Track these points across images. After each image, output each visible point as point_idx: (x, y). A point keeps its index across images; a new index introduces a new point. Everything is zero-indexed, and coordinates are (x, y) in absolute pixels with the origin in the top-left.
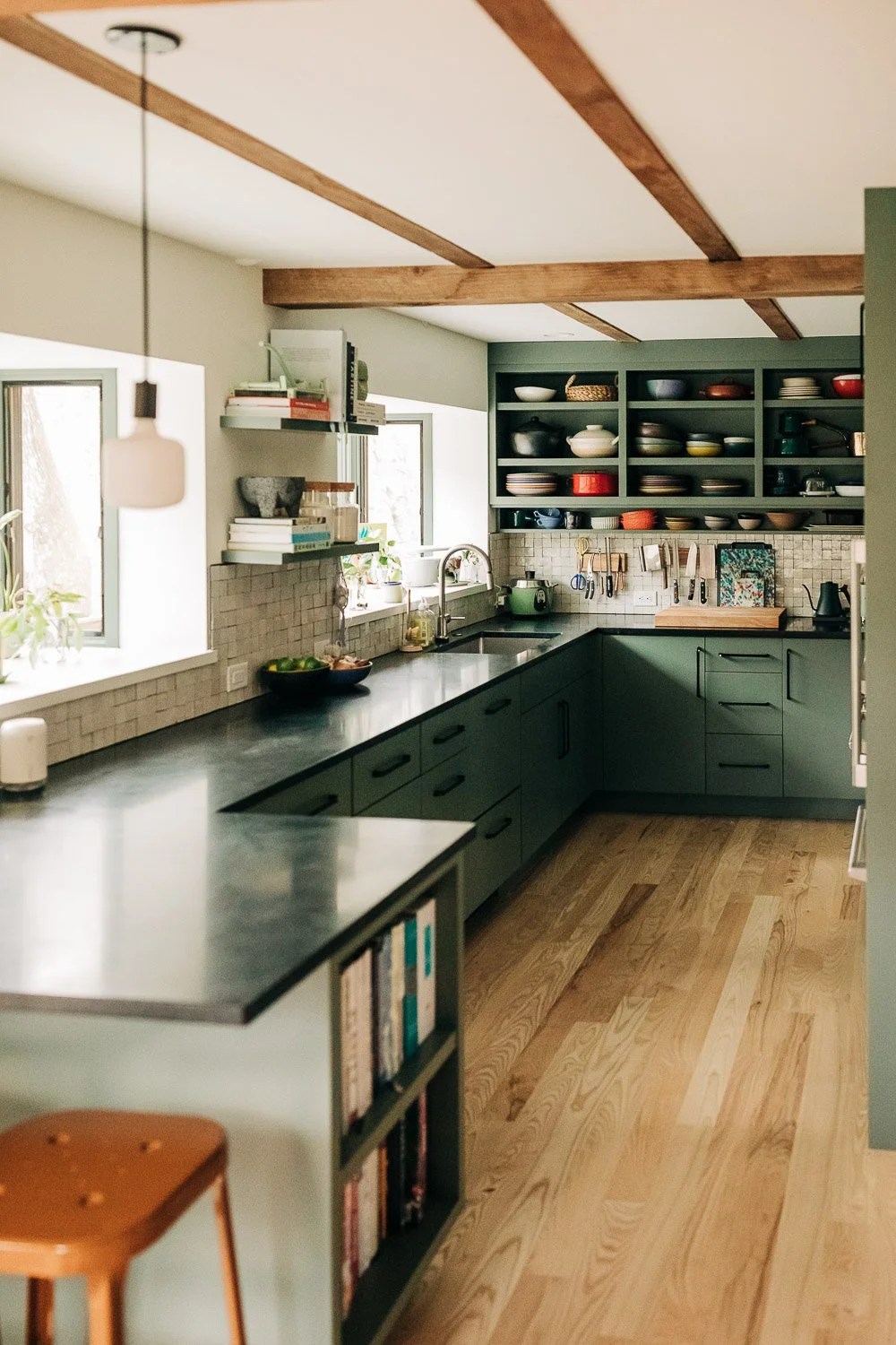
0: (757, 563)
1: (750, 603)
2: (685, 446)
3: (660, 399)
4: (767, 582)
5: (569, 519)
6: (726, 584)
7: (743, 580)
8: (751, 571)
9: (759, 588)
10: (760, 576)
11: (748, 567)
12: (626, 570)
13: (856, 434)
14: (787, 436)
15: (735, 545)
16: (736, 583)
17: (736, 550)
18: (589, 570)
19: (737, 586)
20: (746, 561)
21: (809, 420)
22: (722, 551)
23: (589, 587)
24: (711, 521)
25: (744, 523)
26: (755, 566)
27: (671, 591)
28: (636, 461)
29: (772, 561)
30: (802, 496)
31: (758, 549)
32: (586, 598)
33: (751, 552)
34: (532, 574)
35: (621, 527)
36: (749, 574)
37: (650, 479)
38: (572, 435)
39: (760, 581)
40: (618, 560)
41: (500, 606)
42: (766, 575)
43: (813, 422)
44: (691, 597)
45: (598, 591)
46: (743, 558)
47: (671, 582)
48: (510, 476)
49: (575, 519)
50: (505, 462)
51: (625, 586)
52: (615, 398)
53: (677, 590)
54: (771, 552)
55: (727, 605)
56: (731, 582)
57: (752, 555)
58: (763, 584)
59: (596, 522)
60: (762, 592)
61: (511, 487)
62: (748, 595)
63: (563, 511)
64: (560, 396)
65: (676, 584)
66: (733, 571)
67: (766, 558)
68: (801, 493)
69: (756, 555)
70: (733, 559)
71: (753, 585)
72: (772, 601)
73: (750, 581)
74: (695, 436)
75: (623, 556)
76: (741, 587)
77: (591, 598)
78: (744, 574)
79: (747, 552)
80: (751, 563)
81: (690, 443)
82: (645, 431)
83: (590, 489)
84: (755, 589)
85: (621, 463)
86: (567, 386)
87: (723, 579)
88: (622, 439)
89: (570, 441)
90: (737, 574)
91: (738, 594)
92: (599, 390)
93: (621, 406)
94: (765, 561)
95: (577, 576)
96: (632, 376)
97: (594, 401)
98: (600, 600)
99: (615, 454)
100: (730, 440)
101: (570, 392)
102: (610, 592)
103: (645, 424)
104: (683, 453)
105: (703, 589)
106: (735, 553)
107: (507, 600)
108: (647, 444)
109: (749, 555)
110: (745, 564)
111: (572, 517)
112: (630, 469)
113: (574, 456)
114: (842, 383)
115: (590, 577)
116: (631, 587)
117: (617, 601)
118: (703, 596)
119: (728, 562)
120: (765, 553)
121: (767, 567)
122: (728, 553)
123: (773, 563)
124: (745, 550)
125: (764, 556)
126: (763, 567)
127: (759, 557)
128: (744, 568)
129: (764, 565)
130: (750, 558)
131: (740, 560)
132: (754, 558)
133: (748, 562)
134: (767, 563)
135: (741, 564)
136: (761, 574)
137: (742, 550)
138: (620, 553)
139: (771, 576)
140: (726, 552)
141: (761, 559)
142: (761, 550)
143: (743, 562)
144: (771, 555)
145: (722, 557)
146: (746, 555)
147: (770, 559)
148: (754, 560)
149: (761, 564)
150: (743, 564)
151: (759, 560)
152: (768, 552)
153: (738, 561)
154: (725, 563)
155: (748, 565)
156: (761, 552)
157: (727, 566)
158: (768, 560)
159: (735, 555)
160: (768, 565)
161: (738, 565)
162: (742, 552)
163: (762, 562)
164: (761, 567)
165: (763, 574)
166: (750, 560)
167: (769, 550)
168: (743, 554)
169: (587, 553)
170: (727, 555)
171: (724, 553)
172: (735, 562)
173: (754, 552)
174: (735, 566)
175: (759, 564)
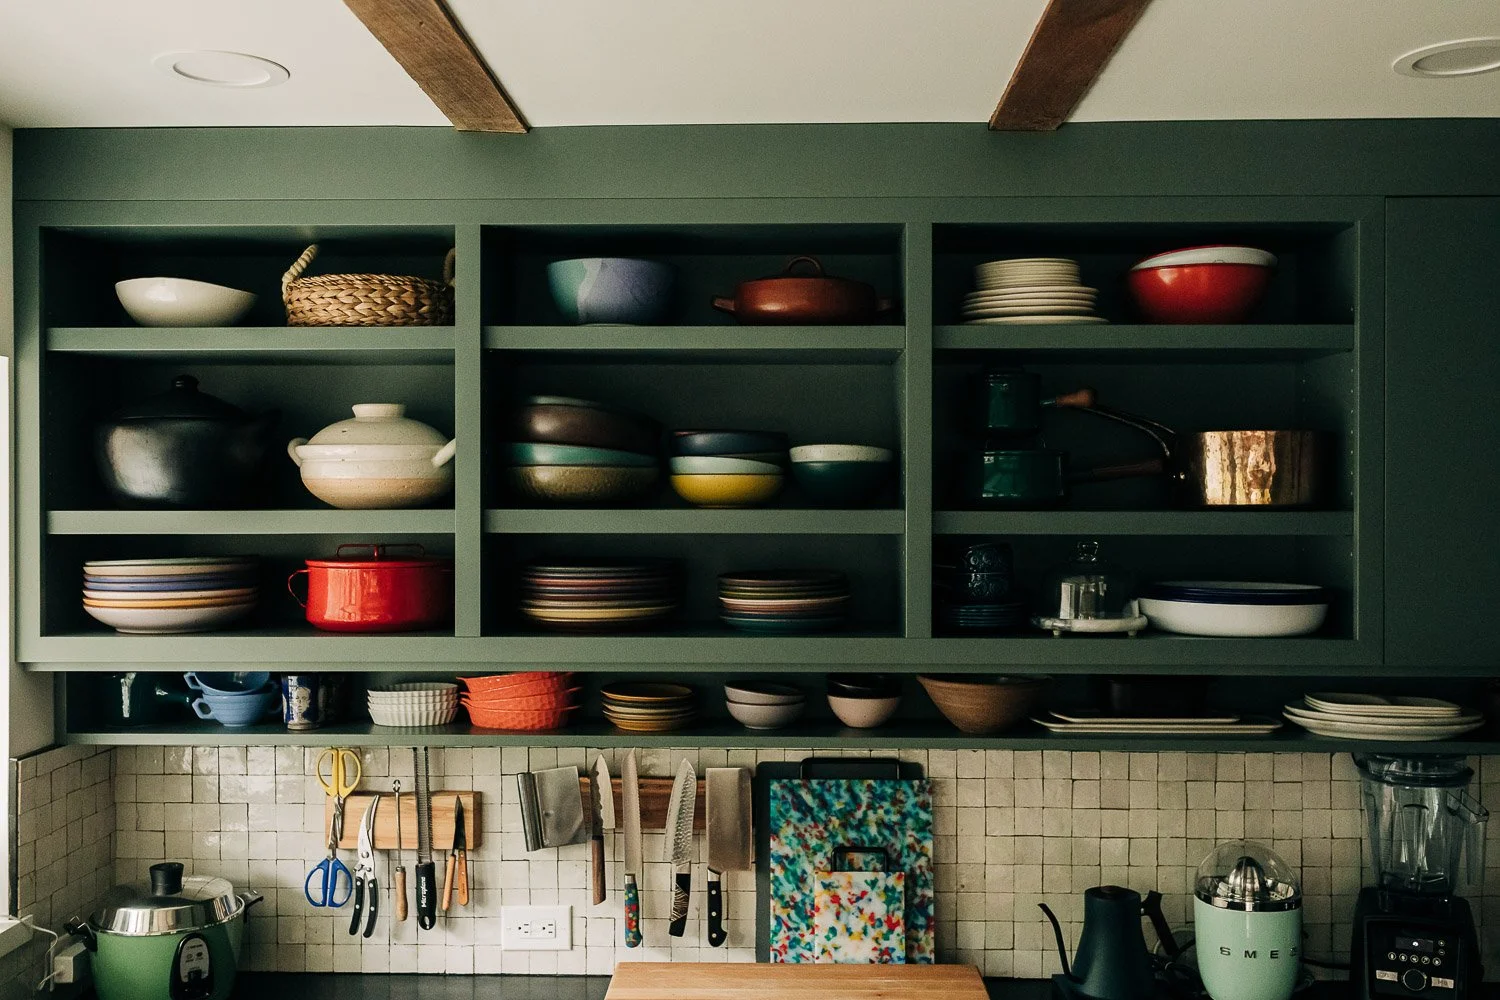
0: (881, 824)
1: (859, 951)
2: (667, 472)
3: (592, 318)
4: (912, 880)
5: (297, 701)
6: (788, 889)
7: (839, 878)
8: (857, 847)
9: (888, 902)
10: (890, 864)
11: (852, 834)
12: (479, 843)
13: (1213, 440)
14: (999, 441)
15: (810, 769)
16: (818, 888)
17: (814, 783)
18: (364, 846)
19: (821, 897)
20: (845, 816)
21: (1074, 391)
22: (775, 786)
23: (360, 900)
24: (746, 705)
25: (852, 710)
26: (873, 830)
27: (615, 907)
28: (514, 521)
29: (924, 816)
30: (1049, 633)
31: (881, 779)
32: (353, 930)
33: (860, 788)
34: (173, 874)
35: (460, 721)
36: (858, 858)
37: (556, 578)
38: (307, 434)
39: (892, 881)
40: (453, 815)
41: (61, 987)
42: (909, 861)
43: (1082, 398)
44: (677, 929)
45: (389, 906)
46: (838, 806)
47: (616, 879)
48: (93, 569)
50: (71, 522)
51: (476, 890)
52: (444, 315)
53: (633, 905)
54: (922, 789)
55: (792, 953)
56: (800, 880)
57: (864, 798)
58: (900, 888)
59: (384, 707)
60: (899, 915)
61: (101, 604)
62: (857, 924)
63: (277, 680)
64: (267, 311)
65: (632, 887)
66: (806, 846)
67: (908, 807)
68: (1048, 623)
69: (877, 798)
70: (805, 810)
71: (872, 894)
72: (927, 940)
73: (860, 879)
74: (700, 440)
75: (468, 802)
76: (836, 899)
77: (368, 934)
78: (840, 860)
79: (850, 790)
80: (862, 822)
81: (686, 463)
82: (543, 425)
83: (363, 610)
84: (877, 906)
85: (463, 524)
86: (287, 279)
87: (779, 872)
88: (463, 450)
89: (300, 452)
90: (819, 858)
91: (824, 919)
92: (391, 291)
93: (463, 338)
94: (904, 816)
95: (324, 865)
96: (498, 242)
97: (375, 324)
98: (395, 935)
99: (440, 496)
100: (815, 454)
101: (296, 295)
102: (428, 915)
103: (543, 400)
104: (662, 492)
105: (715, 903)
106: (812, 792)
107: (84, 964)
108: (548, 465)
109: (855, 798)
110: (844, 826)
111: (305, 692)
112: (494, 546)
113: (310, 501)
114: (1167, 277)
115: (369, 866)
116: (491, 894)
117: (450, 937)
118: (715, 925)
119: (793, 820)
120: (905, 793)
121: (910, 836)
122: (792, 791)
123: (928, 823)
124: (843, 782)
125: (902, 802)
126: (899, 833)
127: (886, 805)
128: (840, 839)
129: (900, 829)
130: (859, 806)
131: (829, 813)
132: (870, 806)
133: (854, 818)
134: (910, 822)
135: (831, 827)
136: (894, 856)
137: (833, 782)
138: (458, 794)
139: (923, 861)
140: (784, 787)
141: (893, 809)
142: (892, 783)
143: (836, 821)
144: (921, 799)
145: (773, 804)
146: (846, 797)
147: (918, 810)
148: (870, 813)
149: (890, 827)
150: (837, 826)
151: (887, 812)
152: (912, 787)
153: (822, 815)
154: (782, 823)
155: (852, 829)
156: (892, 788)
157: (790, 831)
158: (913, 812)
159: (814, 797)
160: (913, 830)
161: (821, 828)
162: (833, 790)
163: (895, 818)
164: (891, 835)
165: (900, 855)
166: (859, 814)
167: (916, 783)
168: (838, 796)
169: (354, 793)
170: (789, 798)
171: (780, 792)
172: (813, 819)
173: (870, 787)
174: (814, 832)
175: (885, 825)
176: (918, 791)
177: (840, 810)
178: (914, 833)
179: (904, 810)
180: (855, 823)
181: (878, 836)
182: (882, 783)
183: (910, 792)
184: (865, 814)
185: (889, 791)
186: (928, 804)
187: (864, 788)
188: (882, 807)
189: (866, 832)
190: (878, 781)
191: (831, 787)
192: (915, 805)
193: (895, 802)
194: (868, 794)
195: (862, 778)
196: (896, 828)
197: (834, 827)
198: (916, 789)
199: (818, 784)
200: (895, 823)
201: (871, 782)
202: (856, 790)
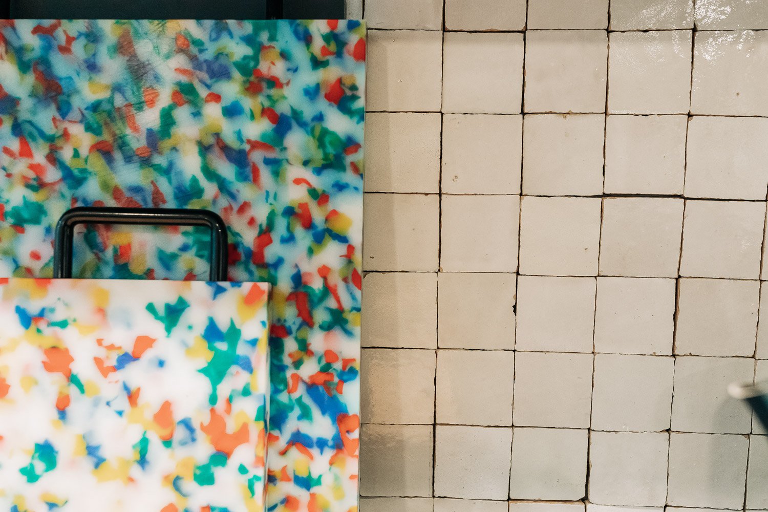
0: (212, 145)
8: (141, 210)
11: (129, 174)
26: (189, 164)
29: (338, 123)
33: (155, 43)
36: (143, 242)
42: (290, 252)
46: (87, 92)
54: (336, 45)
57: (167, 70)
67: (293, 97)
69: (203, 71)
72: (336, 481)
79: (124, 47)
90: (28, 238)
94: (282, 123)
106: (17, 54)
110: (107, 149)
120: (284, 55)
121: (298, 181)
123: (350, 145)
124: (108, 27)
125: (274, 82)
126: (265, 174)
127: (231, 90)
128: (92, 191)
129: (267, 162)
131: (64, 110)
133: (136, 129)
135: (66, 154)
136: (248, 238)
137: (79, 25)
139: (331, 254)
141: (249, 103)
142: (248, 27)
143: (82, 139)
144: (332, 73)
147: (323, 105)
148: (182, 114)
150: (84, 151)
151: (232, 112)
152: (307, 39)
153: (45, 118)
155: (128, 159)
156: (249, 40)
158: (308, 111)
159: (24, 67)
160: (306, 163)
161: (40, 156)
162: (78, 48)
163: (257, 129)
164: (242, 176)
165: (265, 234)
166: (150, 118)
167: (319, 27)
168: (92, 67)
174: (21, 167)
175: (225, 149)
176: (325, 51)
177: (95, 107)
178: (307, 174)
179: (283, 108)
180: (137, 142)
181: (204, 182)
182: (220, 30)
183: (300, 54)
184: (168, 120)
185: (238, 51)
186: (354, 88)
187: (166, 46)
188: (217, 98)
189: (167, 171)
190: (209, 23)
191: (70, 40)
192: (312, 93)
193: (256, 81)
194: (180, 61)
196: (257, 157)
197: (76, 154)
198: (318, 43)
199: (37, 30)
200: (255, 145)
201: (190, 26)
202: (144, 49)
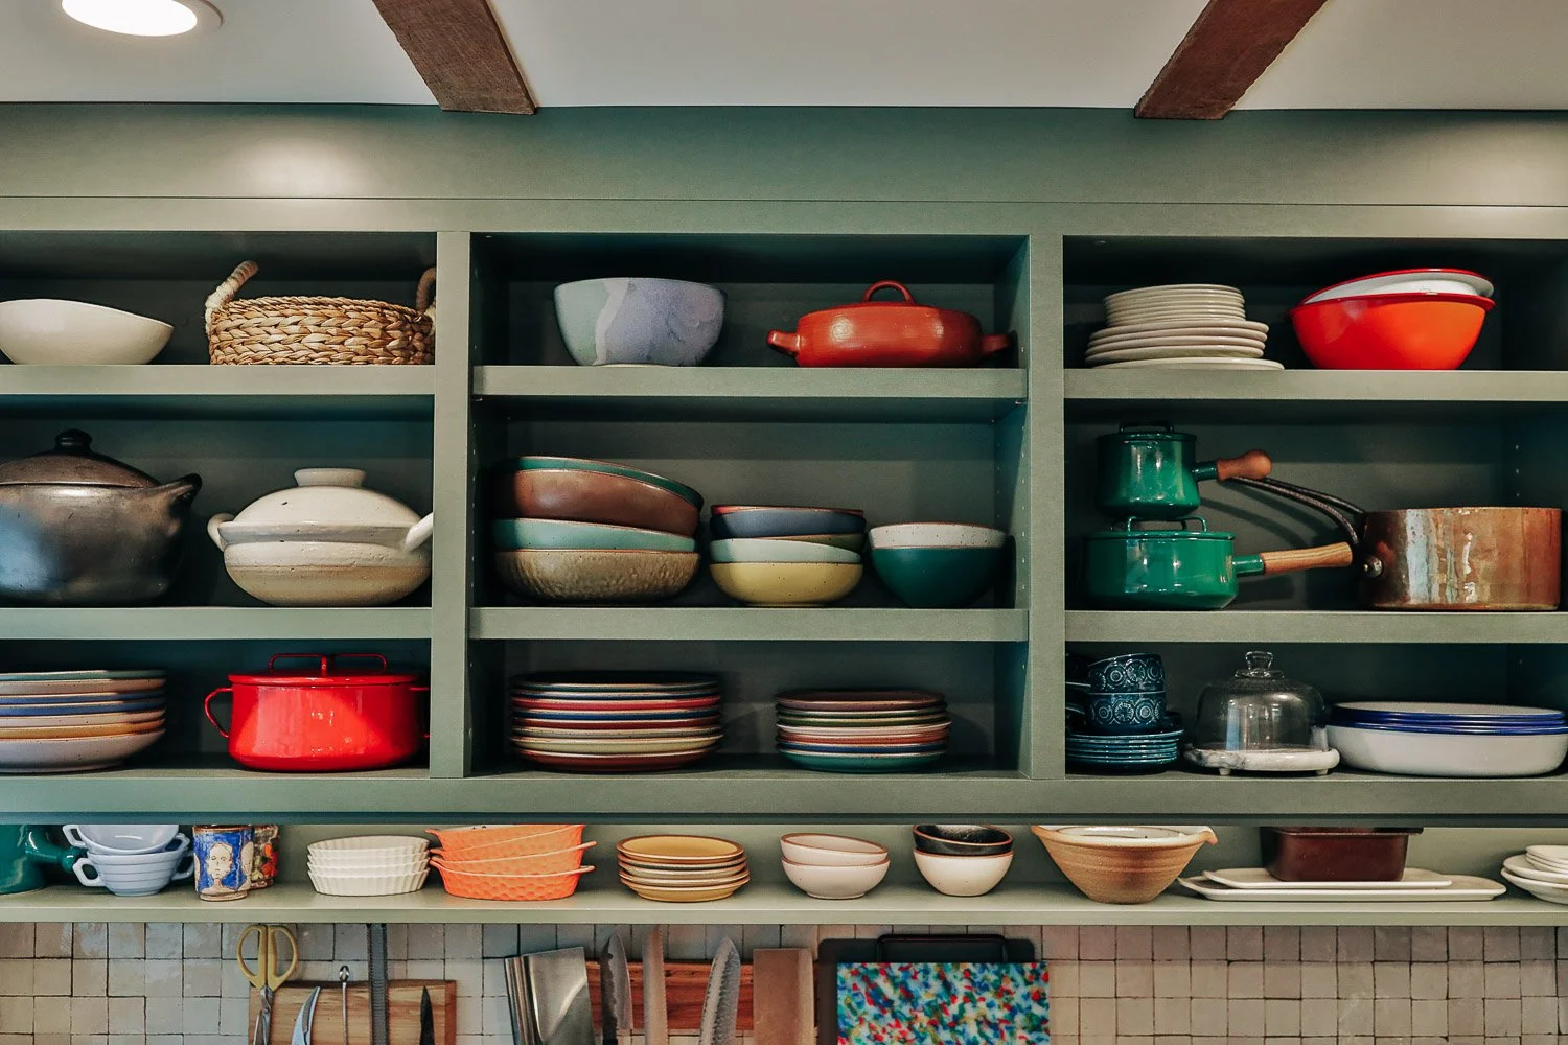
0: (982, 1022)
2: (707, 560)
3: (614, 357)
11: (945, 1036)
15: (889, 948)
17: (895, 968)
20: (936, 1010)
22: (843, 972)
24: (809, 866)
26: (972, 1030)
28: (506, 623)
29: (1037, 1010)
30: (1215, 771)
31: (982, 961)
33: (955, 975)
37: (560, 698)
38: (233, 509)
46: (925, 998)
49: (236, 856)
54: (1036, 974)
57: (961, 987)
64: (186, 344)
67: (1017, 999)
68: (1213, 757)
69: (977, 988)
70: (883, 1004)
74: (751, 517)
75: (438, 995)
79: (941, 977)
80: (957, 1020)
81: (735, 547)
82: (543, 492)
83: (305, 741)
85: (439, 626)
88: (445, 525)
89: (221, 531)
92: (352, 317)
93: (446, 383)
94: (1013, 1011)
96: (492, 254)
97: (329, 361)
99: (413, 590)
101: (226, 324)
106: (892, 979)
108: (549, 548)
109: (947, 986)
110: (935, 1024)
112: (482, 655)
113: (236, 597)
119: (868, 1018)
120: (1013, 980)
121: (1021, 1037)
122: (865, 979)
123: (1044, 1020)
124: (932, 966)
125: (1009, 992)
126: (1006, 1034)
127: (989, 996)
129: (1007, 1028)
130: (954, 998)
131: (914, 1006)
132: (968, 998)
133: (947, 1013)
134: (1020, 1018)
135: (916, 1026)
137: (920, 966)
138: (424, 984)
140: (855, 973)
141: (997, 1002)
142: (996, 967)
143: (923, 1019)
144: (1034, 987)
145: (842, 996)
146: (936, 986)
147: (1031, 1002)
148: (968, 1006)
149: (994, 1026)
150: (925, 1025)
151: (990, 1006)
152: (1022, 973)
153: (906, 1010)
154: (853, 1020)
155: (945, 1028)
156: (997, 973)
157: (864, 1031)
158: (1024, 1005)
159: (895, 986)
160: (1024, 1029)
161: (904, 1027)
162: (920, 976)
163: (1001, 1014)
164: (996, 1036)
166: (954, 1009)
167: (1028, 967)
168: (927, 985)
169: (287, 984)
170: (862, 988)
171: (850, 981)
172: (894, 1015)
173: (967, 973)
174: (896, 1033)
175: (989, 1024)
176: (1031, 977)
177: (929, 1004)
178: (1025, 1034)
179: (1013, 1003)
180: (948, 1019)
181: (979, 1038)
182: (984, 968)
183: (1019, 979)
184: (962, 1010)
185: (993, 978)
186: (1044, 994)
187: (960, 974)
188: (983, 999)
189: (962, 1033)
190: (978, 965)
191: (916, 973)
192: (1026, 997)
193: (1001, 992)
194: (965, 982)
195: (957, 960)
196: (1002, 1026)
197: (921, 1026)
198: (1028, 974)
199: (901, 969)
200: (1001, 1021)
201: (969, 966)
202: (950, 977)
